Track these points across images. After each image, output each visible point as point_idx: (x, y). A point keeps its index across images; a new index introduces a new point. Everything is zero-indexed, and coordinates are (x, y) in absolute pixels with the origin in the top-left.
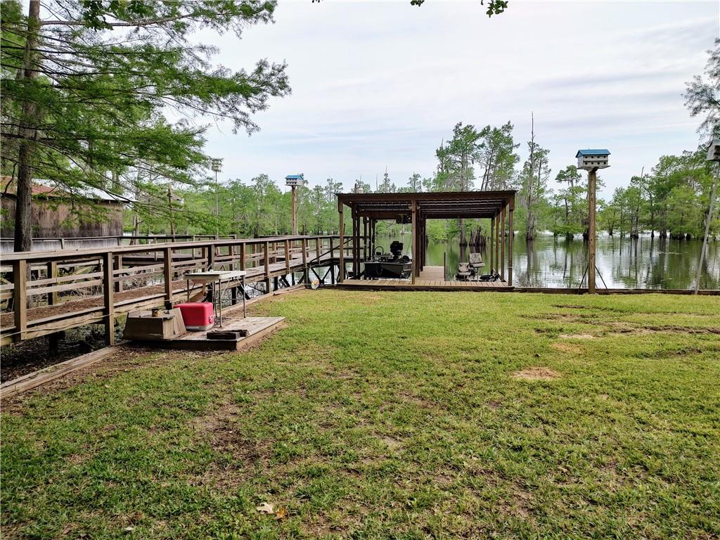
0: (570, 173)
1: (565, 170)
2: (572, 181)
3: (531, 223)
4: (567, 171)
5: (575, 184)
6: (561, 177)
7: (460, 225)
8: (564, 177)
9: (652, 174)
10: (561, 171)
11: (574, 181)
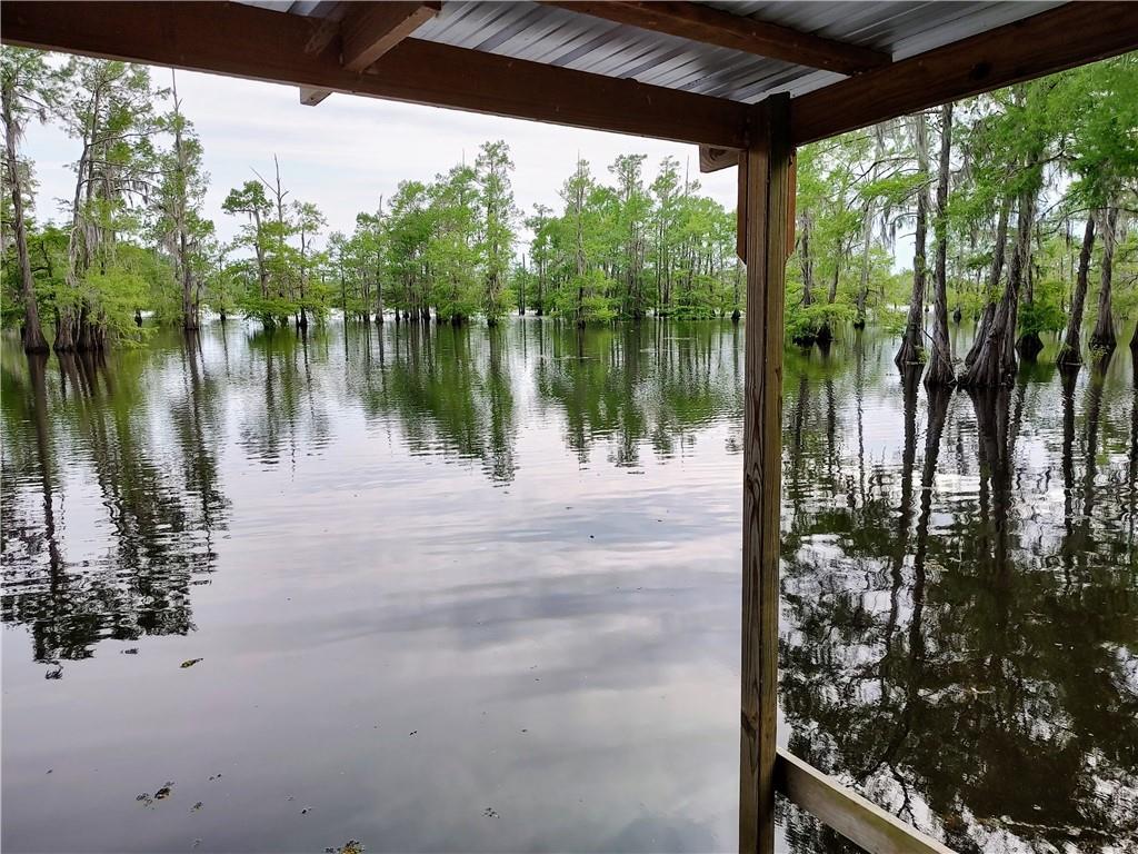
0: (250, 196)
1: (241, 189)
2: (256, 213)
3: (193, 293)
4: (246, 192)
5: (262, 219)
6: (232, 204)
7: (21, 294)
8: (240, 204)
9: (388, 211)
10: (234, 192)
11: (260, 213)
